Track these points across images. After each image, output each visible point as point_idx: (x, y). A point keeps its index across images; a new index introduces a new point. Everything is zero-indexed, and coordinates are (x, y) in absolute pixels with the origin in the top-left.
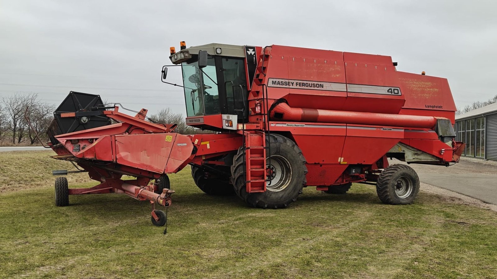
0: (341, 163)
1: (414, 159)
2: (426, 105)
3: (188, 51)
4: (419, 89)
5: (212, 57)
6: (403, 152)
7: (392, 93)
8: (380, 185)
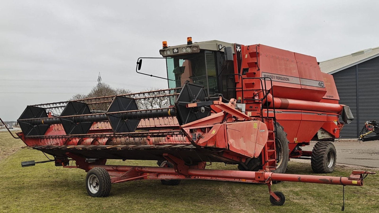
0: (295, 142)
1: (322, 137)
3: (198, 46)
5: (212, 52)
8: (315, 158)
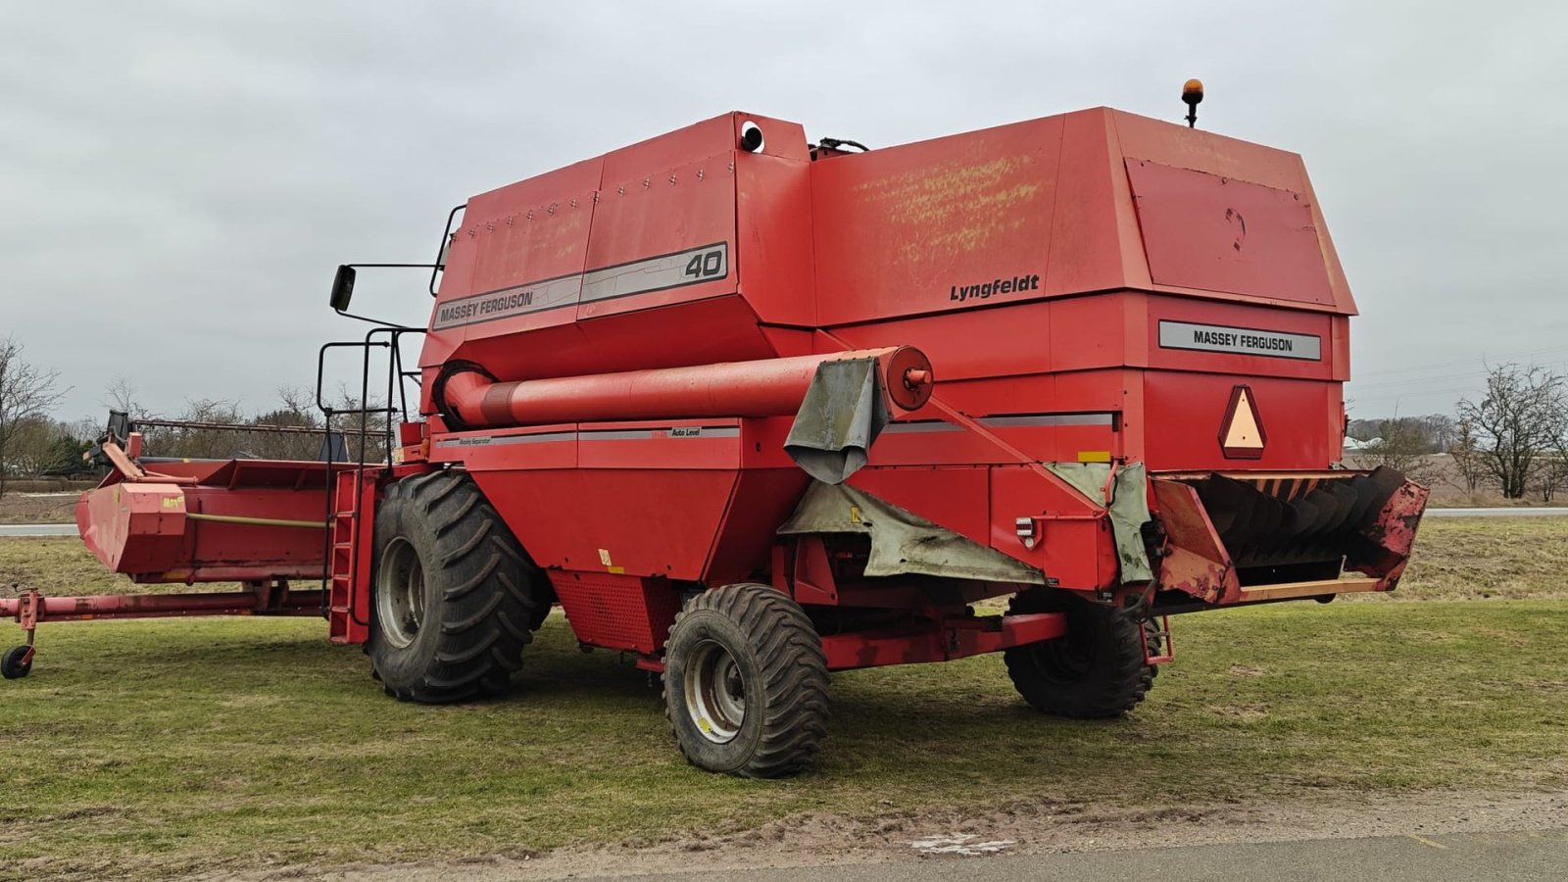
2: (954, 289)
4: (940, 212)
6: (866, 530)
7: (697, 276)
